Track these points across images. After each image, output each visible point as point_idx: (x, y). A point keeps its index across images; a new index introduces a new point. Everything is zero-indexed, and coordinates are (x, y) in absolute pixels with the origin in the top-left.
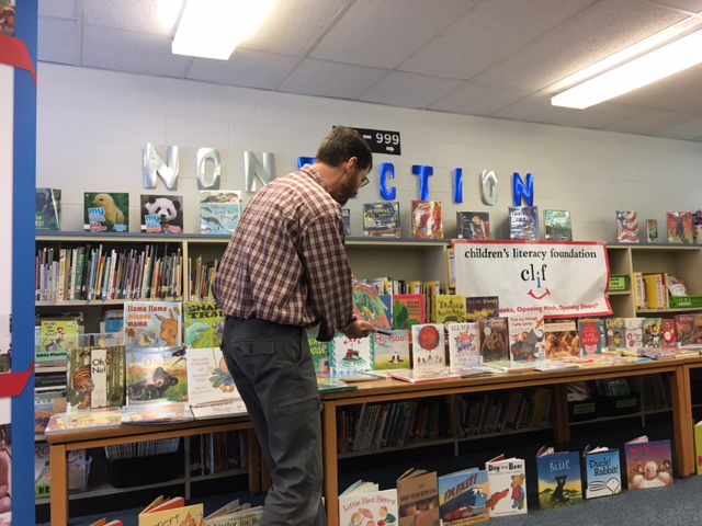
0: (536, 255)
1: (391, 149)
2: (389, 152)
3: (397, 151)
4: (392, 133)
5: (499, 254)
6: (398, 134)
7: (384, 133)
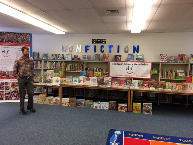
0: (130, 64)
1: (104, 42)
2: (103, 43)
3: (105, 43)
4: (104, 39)
5: (121, 64)
6: (106, 39)
7: (102, 39)
